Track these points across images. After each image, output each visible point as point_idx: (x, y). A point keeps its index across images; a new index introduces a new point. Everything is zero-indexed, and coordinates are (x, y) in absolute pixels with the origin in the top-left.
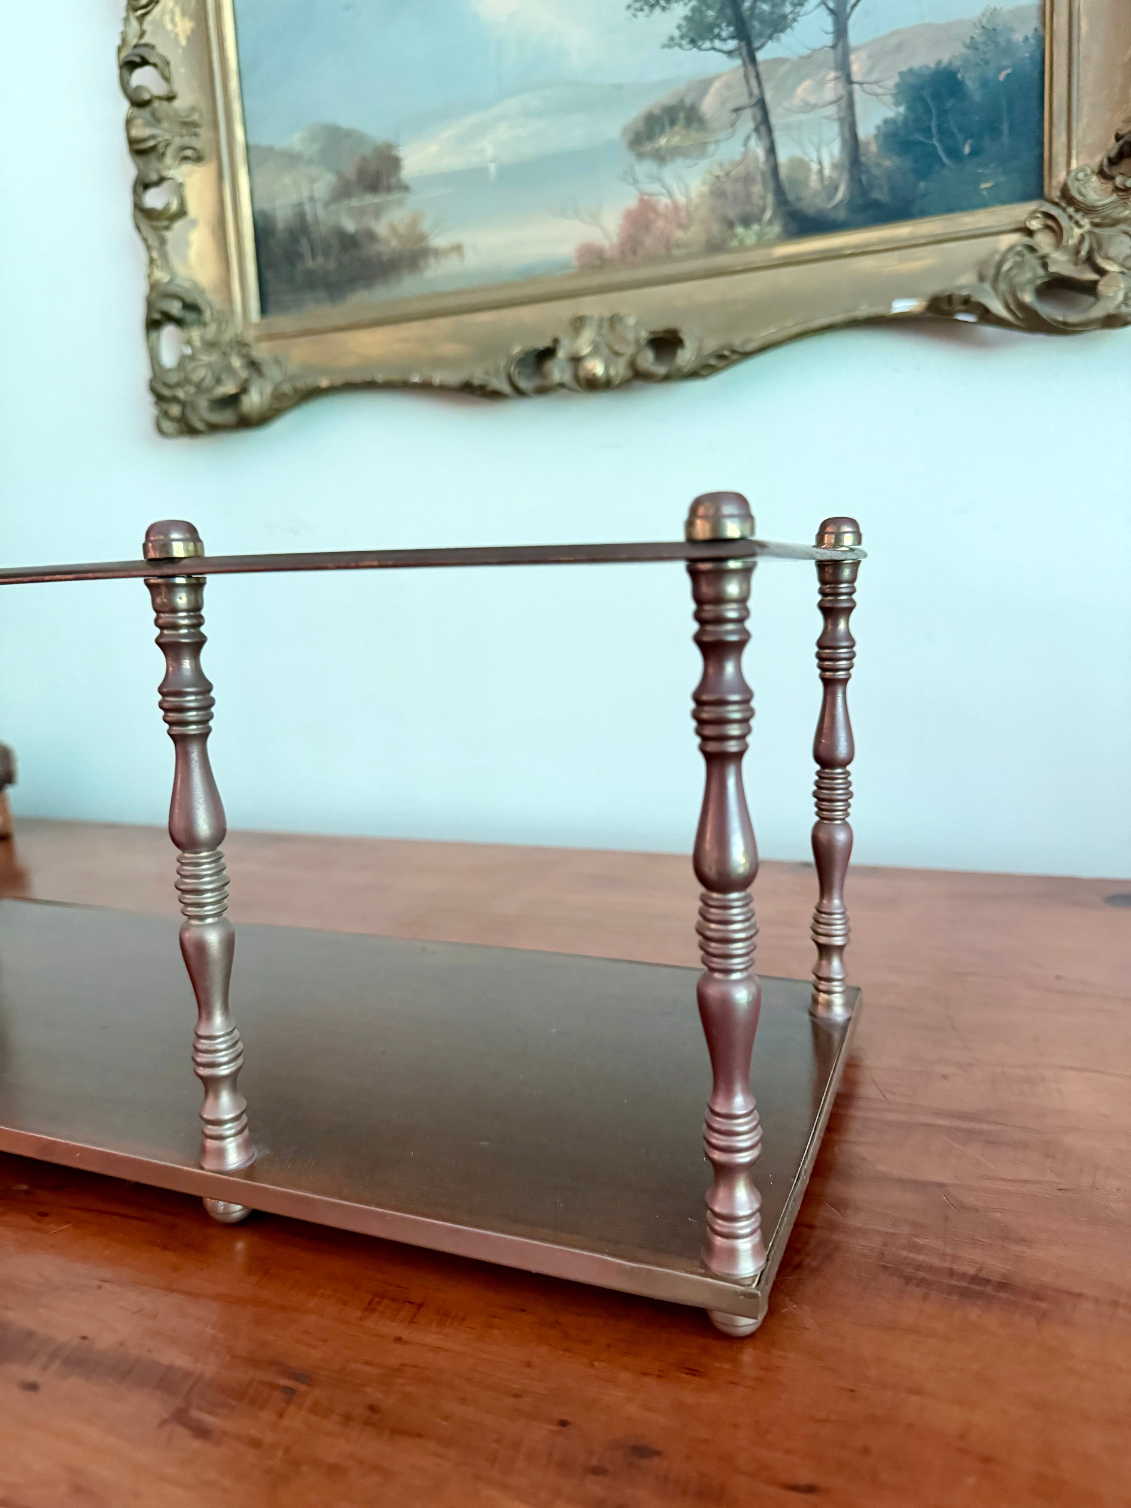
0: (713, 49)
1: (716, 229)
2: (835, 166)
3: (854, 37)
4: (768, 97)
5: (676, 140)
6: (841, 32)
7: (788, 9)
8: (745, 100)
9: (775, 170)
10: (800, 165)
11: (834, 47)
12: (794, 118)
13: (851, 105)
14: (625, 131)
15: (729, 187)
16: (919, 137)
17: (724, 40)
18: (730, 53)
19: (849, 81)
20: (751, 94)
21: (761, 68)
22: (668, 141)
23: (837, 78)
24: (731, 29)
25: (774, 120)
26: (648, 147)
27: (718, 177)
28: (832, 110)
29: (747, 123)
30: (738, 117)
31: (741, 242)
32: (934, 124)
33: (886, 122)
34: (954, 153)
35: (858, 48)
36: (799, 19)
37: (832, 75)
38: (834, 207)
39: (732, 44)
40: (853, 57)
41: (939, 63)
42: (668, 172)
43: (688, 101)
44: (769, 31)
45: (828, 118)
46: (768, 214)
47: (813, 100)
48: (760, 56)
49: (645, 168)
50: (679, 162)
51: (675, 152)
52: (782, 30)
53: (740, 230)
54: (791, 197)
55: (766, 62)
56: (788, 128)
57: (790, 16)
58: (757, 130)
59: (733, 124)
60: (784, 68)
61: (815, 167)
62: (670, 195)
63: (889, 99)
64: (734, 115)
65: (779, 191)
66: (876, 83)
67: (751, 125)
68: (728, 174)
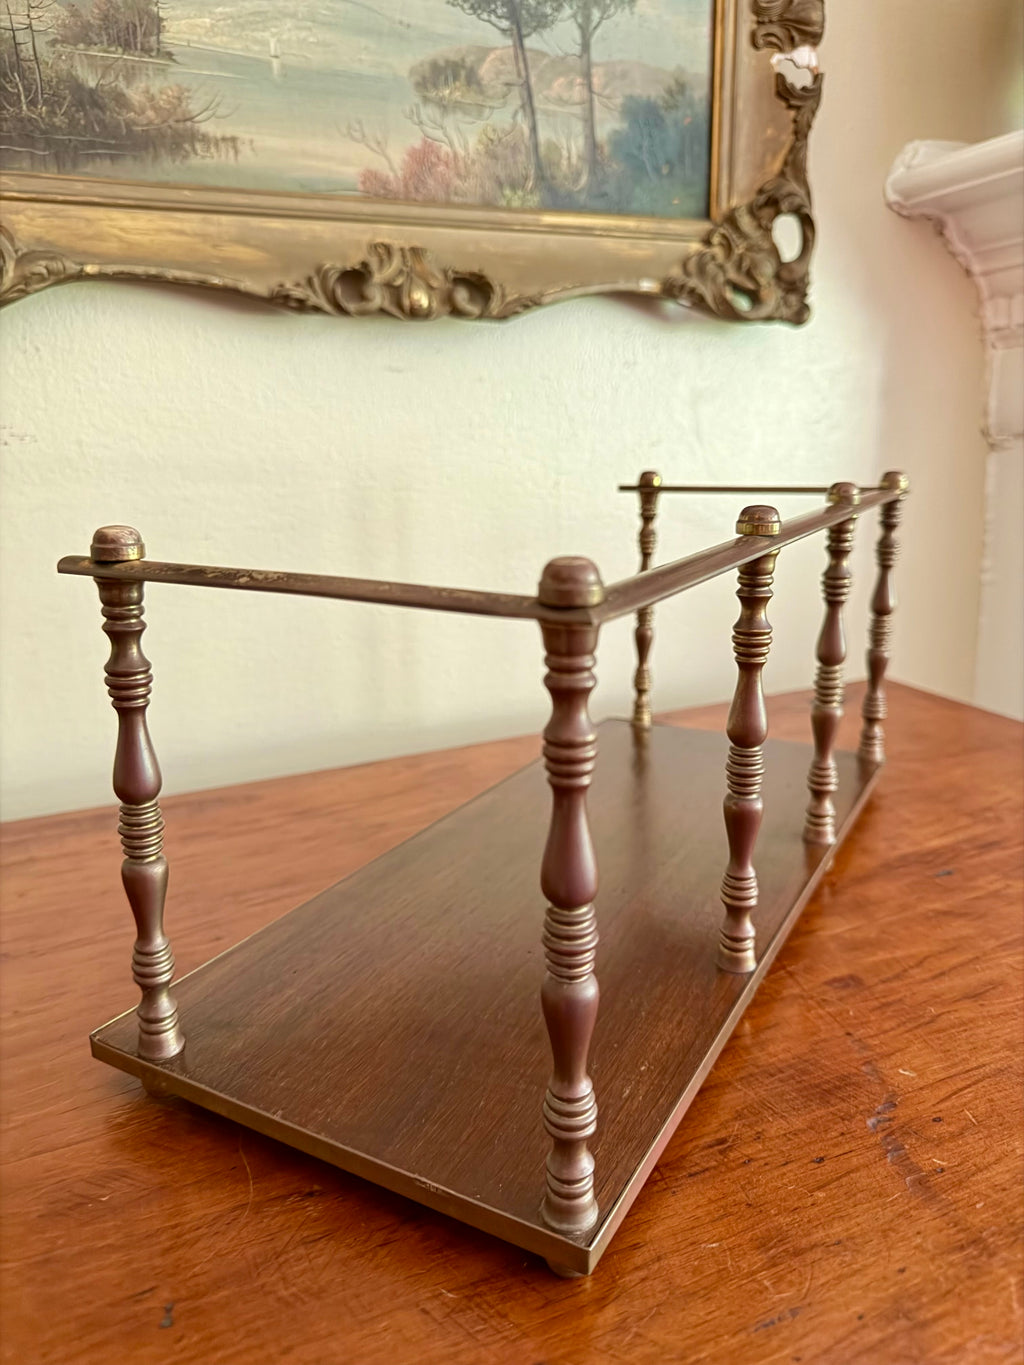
0: (489, 21)
1: (489, 185)
2: (579, 157)
3: (596, 54)
4: (533, 80)
5: (457, 95)
6: (586, 46)
7: (549, 11)
8: (513, 78)
9: (536, 146)
10: (553, 147)
11: (580, 57)
12: (551, 107)
13: (591, 110)
14: (412, 72)
15: (499, 150)
16: (636, 152)
17: (499, 17)
18: (504, 31)
19: (590, 90)
20: (519, 75)
21: (529, 55)
22: (451, 93)
23: (582, 84)
24: (505, 10)
25: (537, 104)
26: (432, 94)
27: (492, 140)
28: (577, 110)
29: (515, 100)
30: (510, 91)
31: (509, 202)
32: (646, 144)
33: (616, 132)
34: (657, 170)
35: (598, 65)
36: (556, 22)
37: (579, 80)
38: (579, 192)
39: (505, 24)
40: (594, 71)
41: (649, 97)
42: (449, 122)
43: (469, 61)
44: (534, 24)
45: (574, 115)
46: (530, 184)
47: (565, 96)
48: (528, 43)
49: (429, 112)
50: (459, 115)
51: (457, 106)
52: (544, 26)
53: (508, 192)
54: (548, 174)
55: (531, 50)
56: (546, 113)
57: (550, 18)
58: (523, 107)
59: (504, 96)
60: (545, 61)
61: (565, 153)
62: (451, 145)
63: (616, 114)
64: (505, 89)
65: (539, 167)
66: (608, 98)
67: (519, 102)
68: (500, 140)
